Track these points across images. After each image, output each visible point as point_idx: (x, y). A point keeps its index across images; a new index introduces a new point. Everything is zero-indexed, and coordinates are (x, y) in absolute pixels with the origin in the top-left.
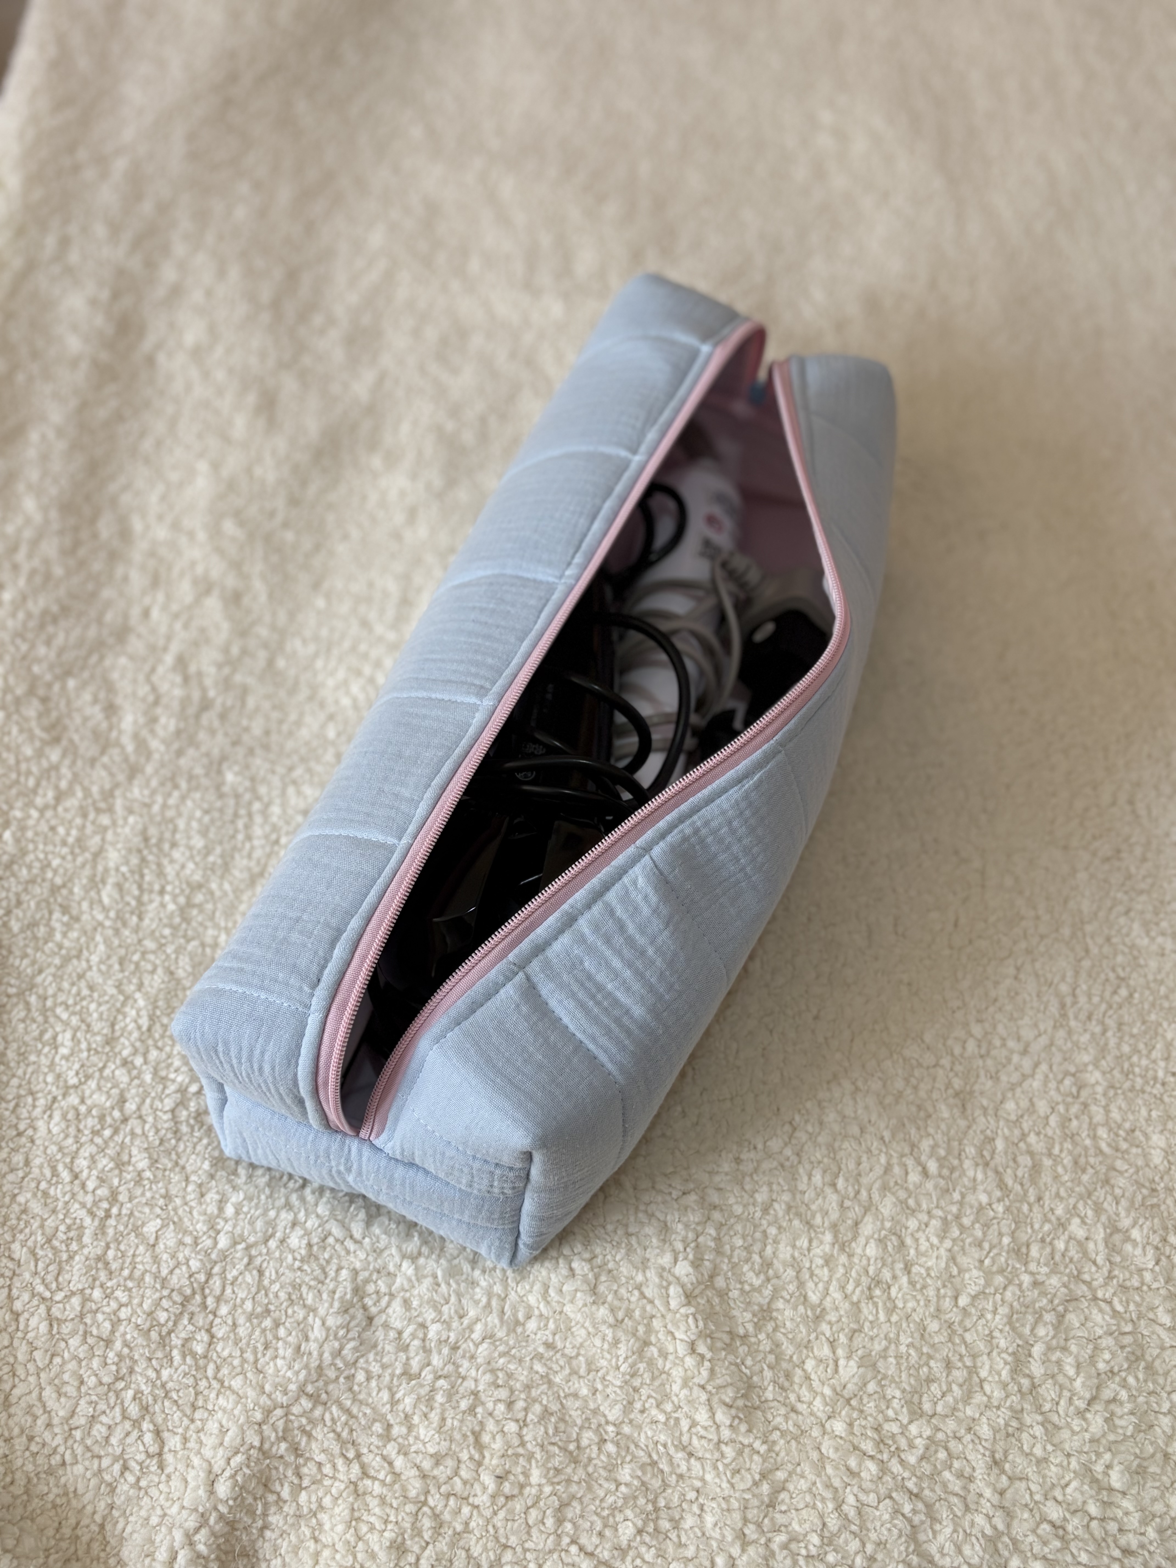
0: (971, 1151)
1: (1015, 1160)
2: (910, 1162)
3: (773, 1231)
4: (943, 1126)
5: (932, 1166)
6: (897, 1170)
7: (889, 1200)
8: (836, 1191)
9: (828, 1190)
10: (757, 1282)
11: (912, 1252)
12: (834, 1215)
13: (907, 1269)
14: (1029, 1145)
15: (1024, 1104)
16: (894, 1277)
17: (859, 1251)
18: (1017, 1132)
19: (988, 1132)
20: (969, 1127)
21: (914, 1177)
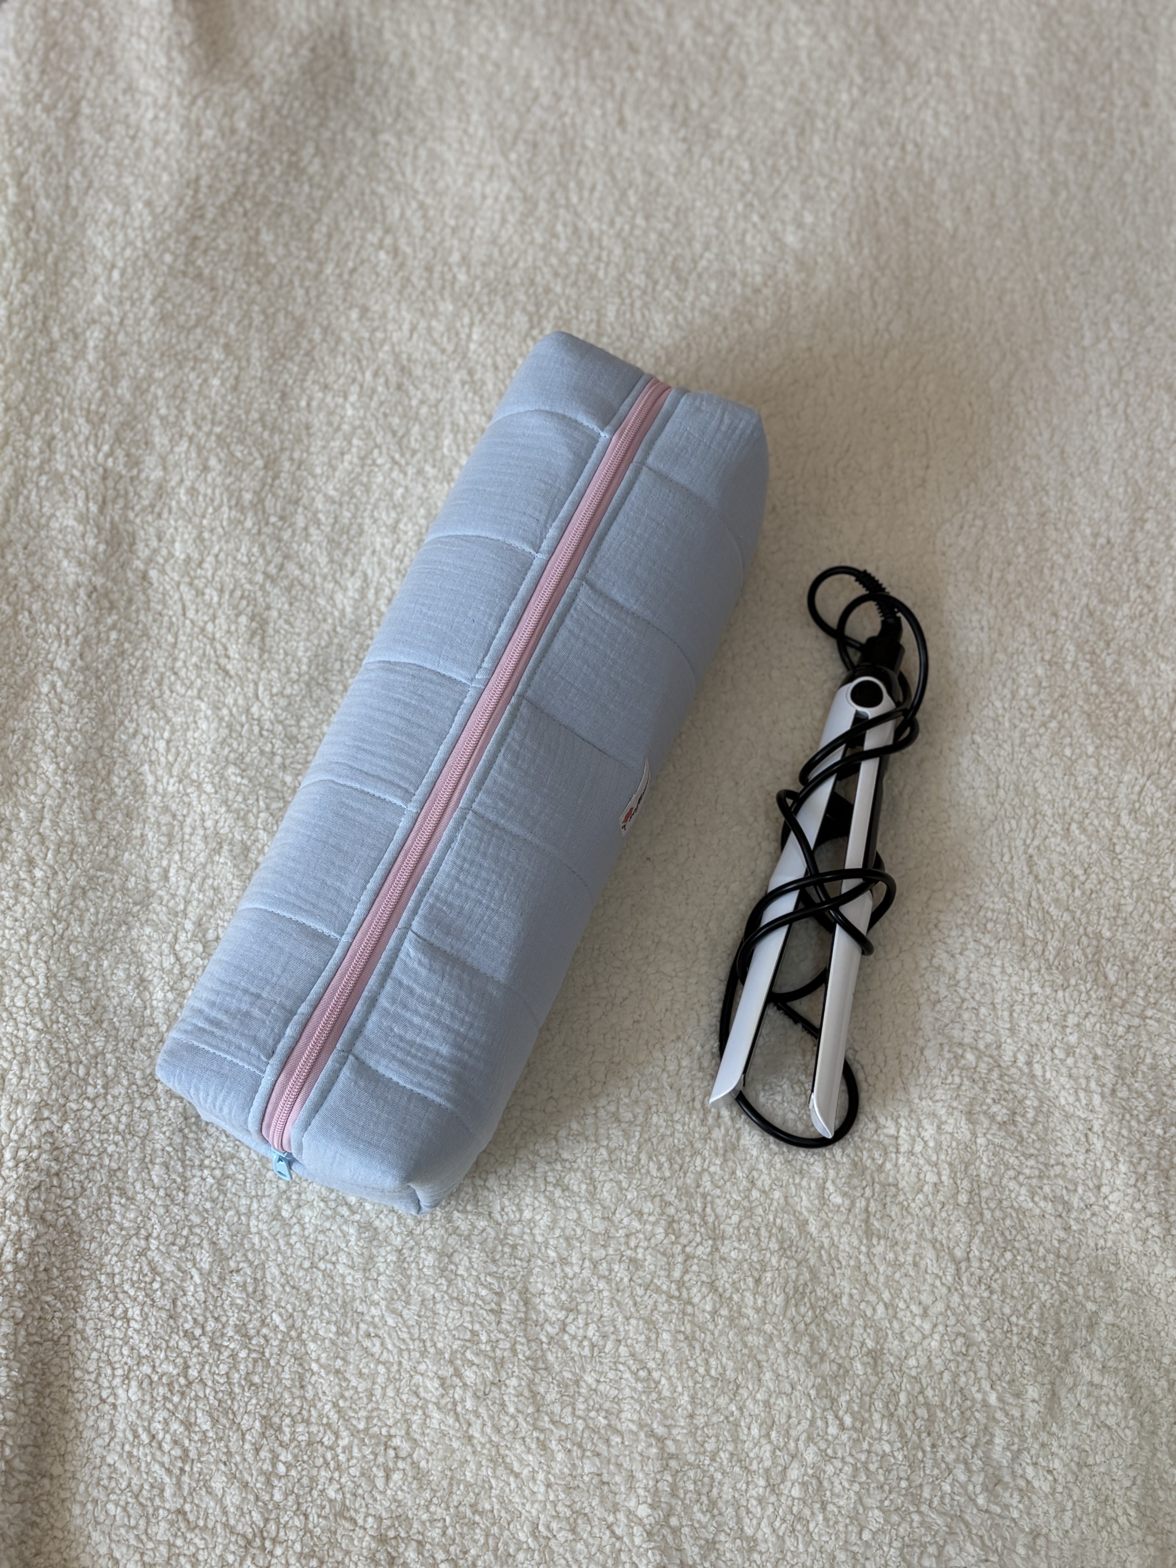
0: (879, 1404)
1: (914, 1412)
2: (830, 1417)
3: (718, 1476)
4: (858, 1383)
5: (848, 1420)
6: (819, 1423)
7: (812, 1448)
8: (770, 1442)
9: (763, 1441)
10: (704, 1519)
11: (828, 1493)
12: (768, 1463)
13: (823, 1508)
14: (925, 1398)
15: (924, 1361)
16: (813, 1513)
17: (786, 1492)
18: (917, 1388)
19: (894, 1386)
20: (878, 1383)
21: (833, 1430)
